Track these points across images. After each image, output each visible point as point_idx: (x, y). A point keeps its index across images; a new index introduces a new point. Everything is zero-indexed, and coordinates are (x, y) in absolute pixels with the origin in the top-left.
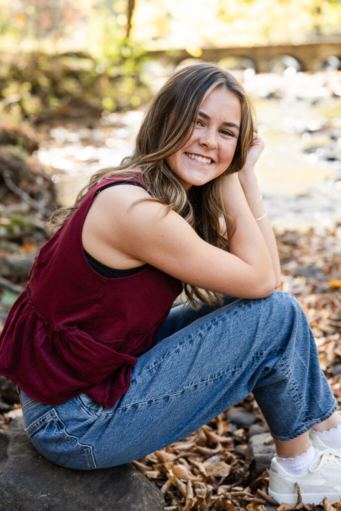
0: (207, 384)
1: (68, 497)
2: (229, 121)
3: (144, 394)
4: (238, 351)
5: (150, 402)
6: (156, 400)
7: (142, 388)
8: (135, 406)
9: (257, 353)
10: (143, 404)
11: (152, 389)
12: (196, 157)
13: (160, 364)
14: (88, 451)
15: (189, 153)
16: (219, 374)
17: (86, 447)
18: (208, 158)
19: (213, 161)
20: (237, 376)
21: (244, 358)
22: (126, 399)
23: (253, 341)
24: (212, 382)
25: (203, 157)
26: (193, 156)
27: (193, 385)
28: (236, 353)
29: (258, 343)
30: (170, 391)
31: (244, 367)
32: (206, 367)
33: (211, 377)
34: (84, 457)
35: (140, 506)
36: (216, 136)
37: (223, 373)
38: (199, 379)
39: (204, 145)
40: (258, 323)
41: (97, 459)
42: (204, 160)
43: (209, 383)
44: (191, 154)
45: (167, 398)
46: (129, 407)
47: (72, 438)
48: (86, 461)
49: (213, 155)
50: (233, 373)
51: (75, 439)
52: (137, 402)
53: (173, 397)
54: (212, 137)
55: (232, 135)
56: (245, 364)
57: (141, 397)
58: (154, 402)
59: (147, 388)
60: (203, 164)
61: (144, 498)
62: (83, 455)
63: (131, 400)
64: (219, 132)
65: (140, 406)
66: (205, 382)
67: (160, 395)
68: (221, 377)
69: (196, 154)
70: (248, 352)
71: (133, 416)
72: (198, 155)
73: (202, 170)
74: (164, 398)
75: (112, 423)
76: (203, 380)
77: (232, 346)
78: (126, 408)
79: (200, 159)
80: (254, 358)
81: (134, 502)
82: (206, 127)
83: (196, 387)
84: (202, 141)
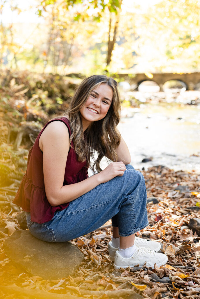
0: (101, 206)
1: (44, 251)
2: (107, 97)
3: (75, 209)
4: (115, 193)
5: (78, 212)
6: (80, 211)
7: (75, 206)
8: (71, 213)
9: (123, 194)
10: (75, 212)
11: (79, 206)
12: (91, 110)
13: (83, 197)
14: (52, 231)
15: (89, 108)
16: (107, 202)
17: (51, 230)
18: (96, 111)
19: (98, 113)
20: (115, 203)
21: (118, 196)
22: (68, 210)
23: (121, 189)
24: (104, 205)
25: (94, 110)
26: (90, 109)
27: (96, 205)
28: (114, 193)
29: (123, 189)
30: (86, 208)
31: (117, 199)
32: (101, 198)
33: (103, 203)
34: (51, 234)
35: (73, 255)
36: (100, 102)
37: (109, 202)
38: (98, 203)
39: (95, 105)
40: (124, 181)
41: (56, 236)
42: (94, 111)
43: (102, 205)
44: (90, 108)
45: (85, 211)
46: (69, 214)
47: (45, 226)
48: (51, 237)
49: (98, 110)
50: (113, 202)
51: (46, 226)
52: (72, 212)
53: (87, 210)
54: (98, 102)
55: (107, 103)
56: (118, 198)
57: (74, 210)
58: (79, 212)
59: (77, 206)
60: (94, 113)
61: (75, 253)
62: (50, 233)
63: (70, 211)
64: (102, 101)
65: (73, 213)
66: (101, 205)
67: (82, 209)
68: (108, 203)
69: (91, 108)
70: (119, 193)
71: (70, 217)
72: (92, 109)
73: (93, 115)
74: (83, 211)
75: (62, 220)
76: (100, 204)
77: (113, 190)
78: (68, 214)
79: (92, 110)
80: (122, 196)
81: (71, 254)
82: (97, 98)
83: (97, 207)
84: (94, 103)
